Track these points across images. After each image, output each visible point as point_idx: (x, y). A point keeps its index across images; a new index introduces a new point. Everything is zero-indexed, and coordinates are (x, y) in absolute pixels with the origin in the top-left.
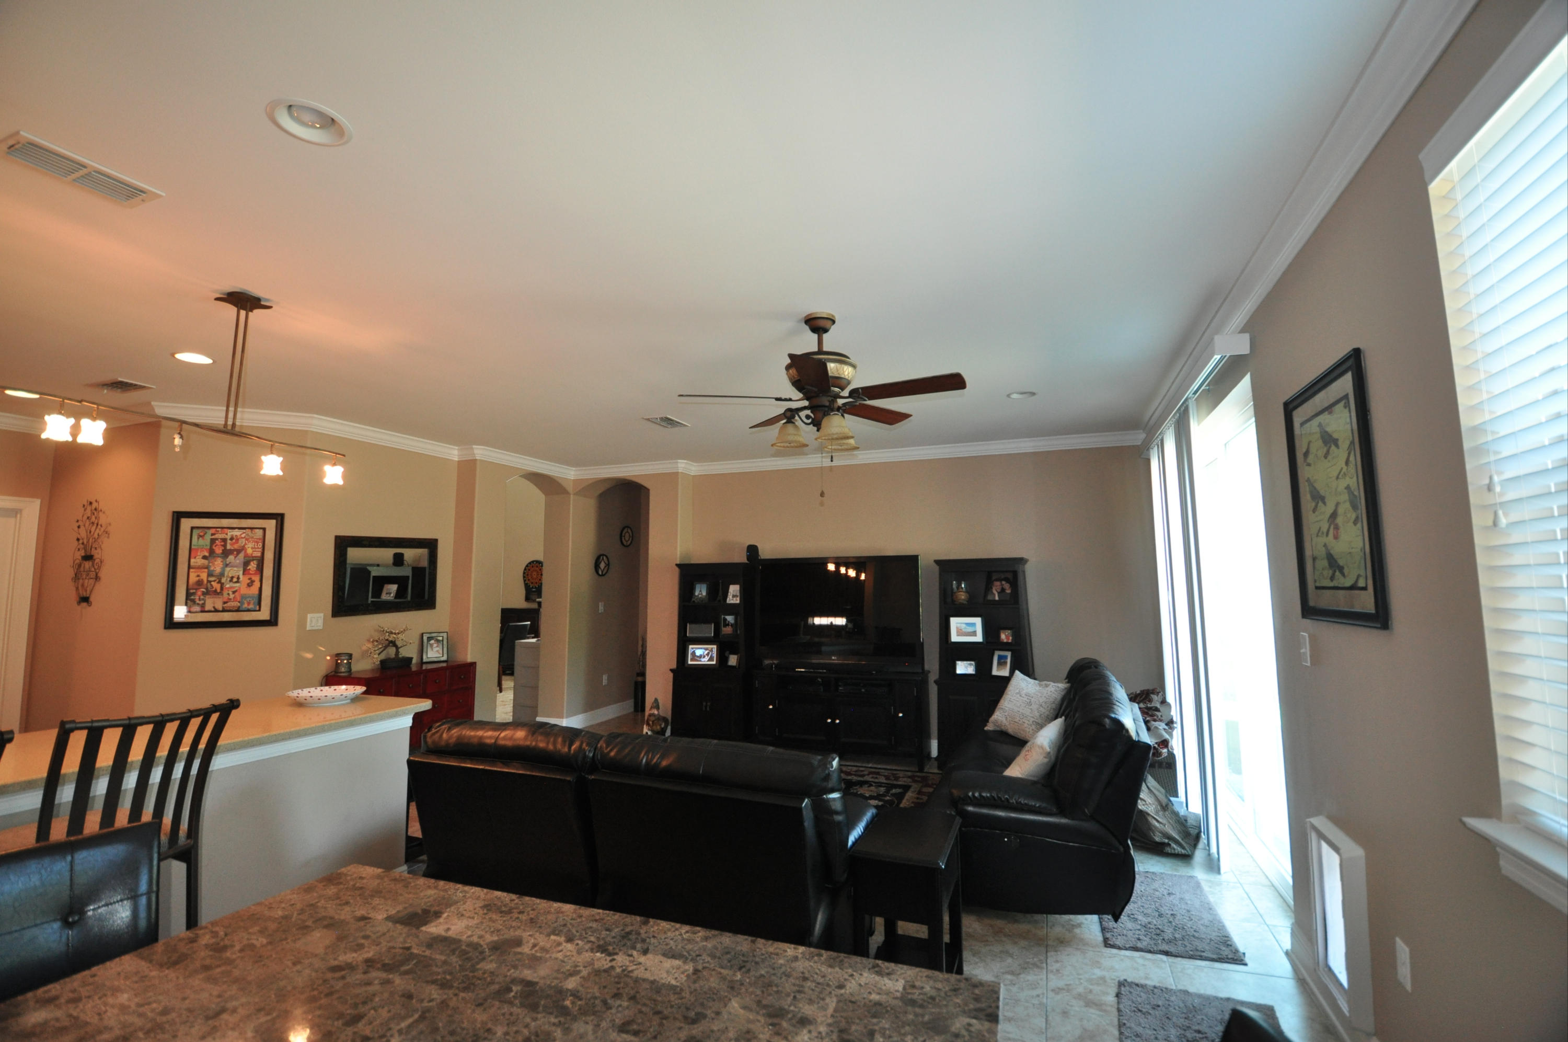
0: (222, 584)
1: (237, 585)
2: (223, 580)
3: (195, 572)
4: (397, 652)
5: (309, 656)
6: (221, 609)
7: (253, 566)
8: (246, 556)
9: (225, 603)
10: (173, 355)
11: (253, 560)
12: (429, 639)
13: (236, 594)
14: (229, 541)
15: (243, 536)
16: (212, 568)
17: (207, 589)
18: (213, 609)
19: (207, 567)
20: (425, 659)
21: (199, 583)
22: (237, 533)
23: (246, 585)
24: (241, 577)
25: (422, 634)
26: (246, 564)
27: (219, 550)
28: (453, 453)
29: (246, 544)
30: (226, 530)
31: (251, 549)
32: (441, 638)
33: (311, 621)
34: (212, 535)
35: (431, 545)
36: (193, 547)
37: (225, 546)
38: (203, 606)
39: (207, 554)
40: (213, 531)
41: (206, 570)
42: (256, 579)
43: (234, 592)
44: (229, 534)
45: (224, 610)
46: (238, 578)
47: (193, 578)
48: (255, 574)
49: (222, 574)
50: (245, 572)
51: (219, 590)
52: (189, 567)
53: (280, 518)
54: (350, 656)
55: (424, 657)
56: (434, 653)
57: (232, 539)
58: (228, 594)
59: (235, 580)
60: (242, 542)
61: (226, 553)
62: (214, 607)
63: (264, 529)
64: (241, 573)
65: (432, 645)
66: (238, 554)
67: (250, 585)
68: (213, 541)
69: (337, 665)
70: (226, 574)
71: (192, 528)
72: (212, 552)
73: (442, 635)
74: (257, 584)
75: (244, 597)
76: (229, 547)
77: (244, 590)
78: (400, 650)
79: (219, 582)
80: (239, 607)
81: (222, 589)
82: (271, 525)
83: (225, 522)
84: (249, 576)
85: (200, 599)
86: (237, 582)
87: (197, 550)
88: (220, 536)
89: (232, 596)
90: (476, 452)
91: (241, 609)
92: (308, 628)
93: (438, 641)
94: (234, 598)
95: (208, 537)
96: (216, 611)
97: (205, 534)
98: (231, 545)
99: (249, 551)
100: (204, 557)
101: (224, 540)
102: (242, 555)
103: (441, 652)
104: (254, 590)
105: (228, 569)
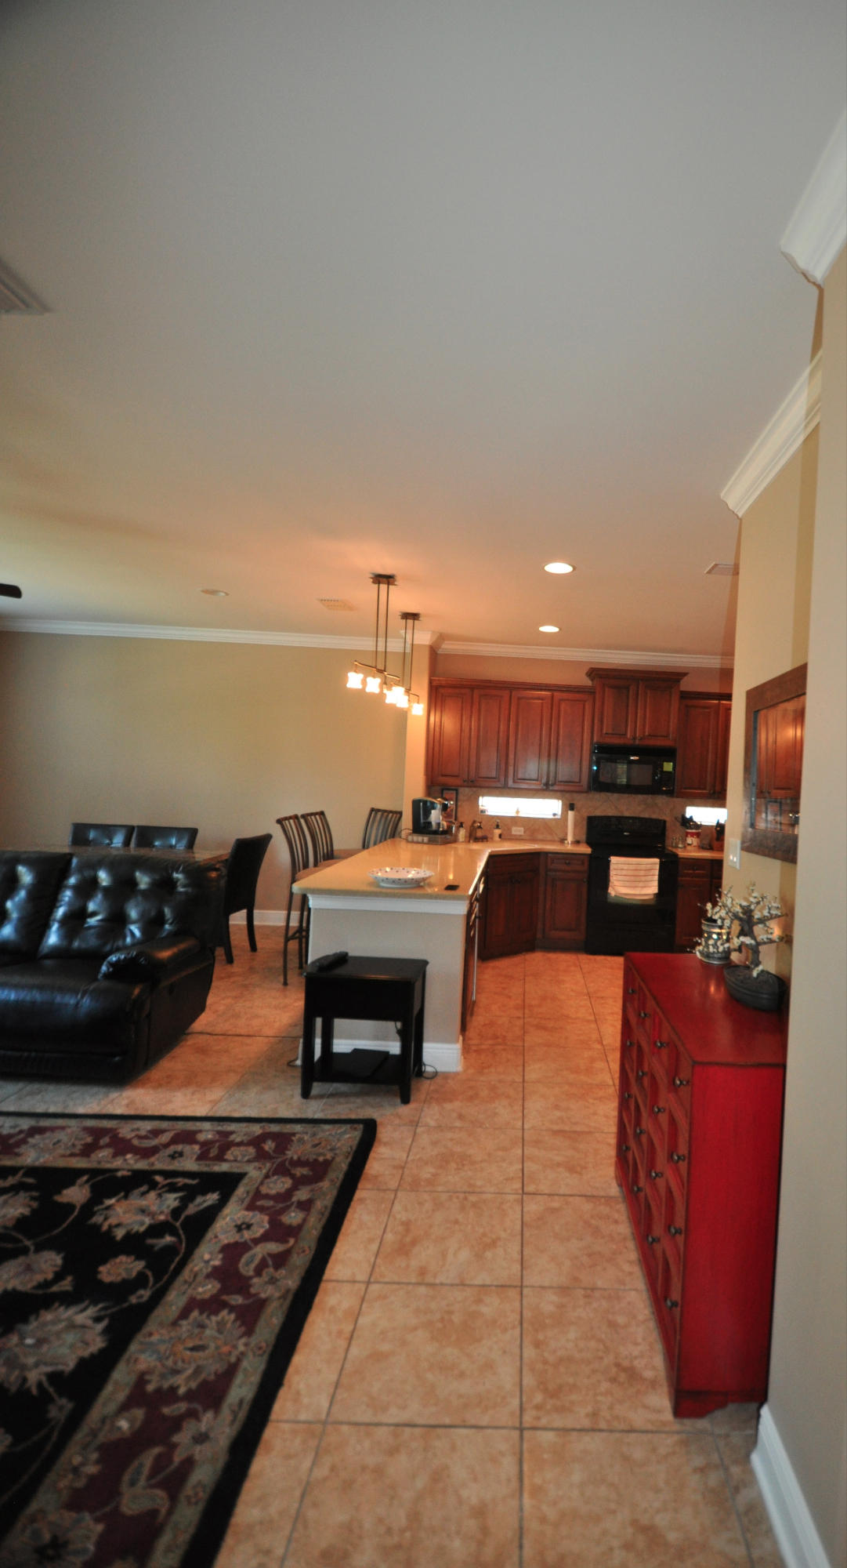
33: (732, 852)
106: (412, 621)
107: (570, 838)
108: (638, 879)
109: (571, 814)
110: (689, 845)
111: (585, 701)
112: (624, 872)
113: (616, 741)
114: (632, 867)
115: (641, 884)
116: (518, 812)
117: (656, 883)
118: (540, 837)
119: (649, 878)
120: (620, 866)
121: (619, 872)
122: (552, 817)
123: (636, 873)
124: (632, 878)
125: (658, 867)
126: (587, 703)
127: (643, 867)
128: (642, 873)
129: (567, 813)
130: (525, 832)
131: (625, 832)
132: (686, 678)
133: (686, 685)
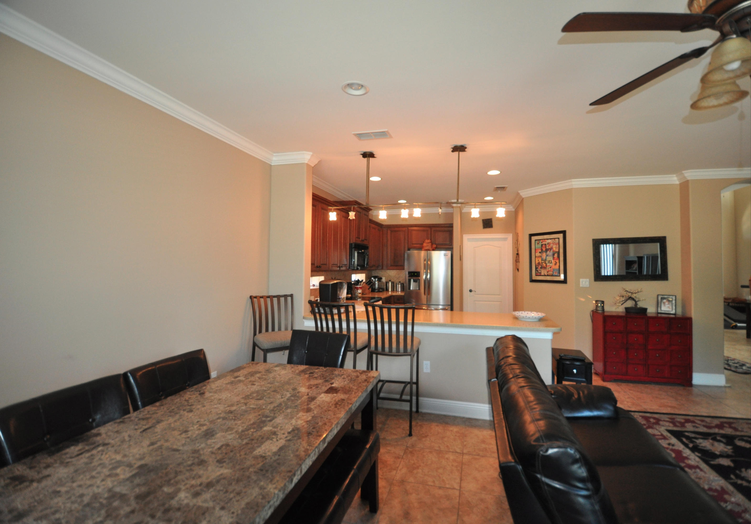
0: (546, 264)
1: (551, 264)
2: (547, 262)
3: (537, 259)
4: (636, 304)
5: (582, 299)
6: (546, 275)
7: (556, 256)
8: (553, 251)
9: (548, 272)
10: (487, 173)
11: (556, 253)
12: (662, 299)
13: (551, 268)
14: (547, 245)
15: (552, 242)
16: (542, 257)
17: (541, 266)
18: (544, 275)
19: (541, 257)
20: (659, 311)
21: (539, 263)
22: (549, 241)
23: (554, 265)
24: (552, 261)
25: (658, 295)
26: (554, 255)
27: (544, 249)
28: (674, 180)
29: (553, 246)
30: (546, 240)
31: (555, 248)
32: (671, 299)
33: (582, 282)
34: (542, 242)
35: (662, 241)
36: (536, 248)
37: (546, 247)
38: (541, 273)
39: (540, 251)
40: (541, 241)
41: (541, 258)
42: (558, 261)
43: (550, 267)
44: (547, 242)
45: (548, 275)
46: (551, 261)
47: (537, 262)
48: (557, 259)
49: (546, 260)
50: (554, 258)
51: (545, 267)
52: (536, 257)
53: (564, 232)
54: (603, 302)
55: (659, 309)
56: (666, 308)
57: (548, 244)
58: (549, 268)
59: (550, 262)
60: (551, 245)
61: (547, 250)
62: (544, 274)
63: (559, 238)
64: (552, 259)
65: (664, 303)
66: (551, 250)
67: (556, 264)
68: (542, 245)
69: (597, 306)
70: (547, 259)
71: (536, 240)
72: (542, 250)
73: (671, 297)
74: (558, 264)
75: (554, 270)
76: (547, 247)
77: (554, 267)
78: (638, 303)
79: (545, 263)
80: (552, 274)
81: (546, 266)
82: (561, 236)
83: (546, 237)
84: (555, 260)
85: (540, 270)
86: (551, 263)
87: (537, 249)
88: (544, 243)
89: (550, 269)
90: (686, 175)
91: (553, 275)
92: (581, 286)
93: (669, 301)
94: (551, 270)
95: (540, 244)
96: (545, 275)
97: (539, 242)
98: (548, 246)
99: (554, 249)
100: (540, 253)
101: (545, 245)
102: (552, 251)
103: (671, 307)
104: (557, 267)
105: (548, 257)
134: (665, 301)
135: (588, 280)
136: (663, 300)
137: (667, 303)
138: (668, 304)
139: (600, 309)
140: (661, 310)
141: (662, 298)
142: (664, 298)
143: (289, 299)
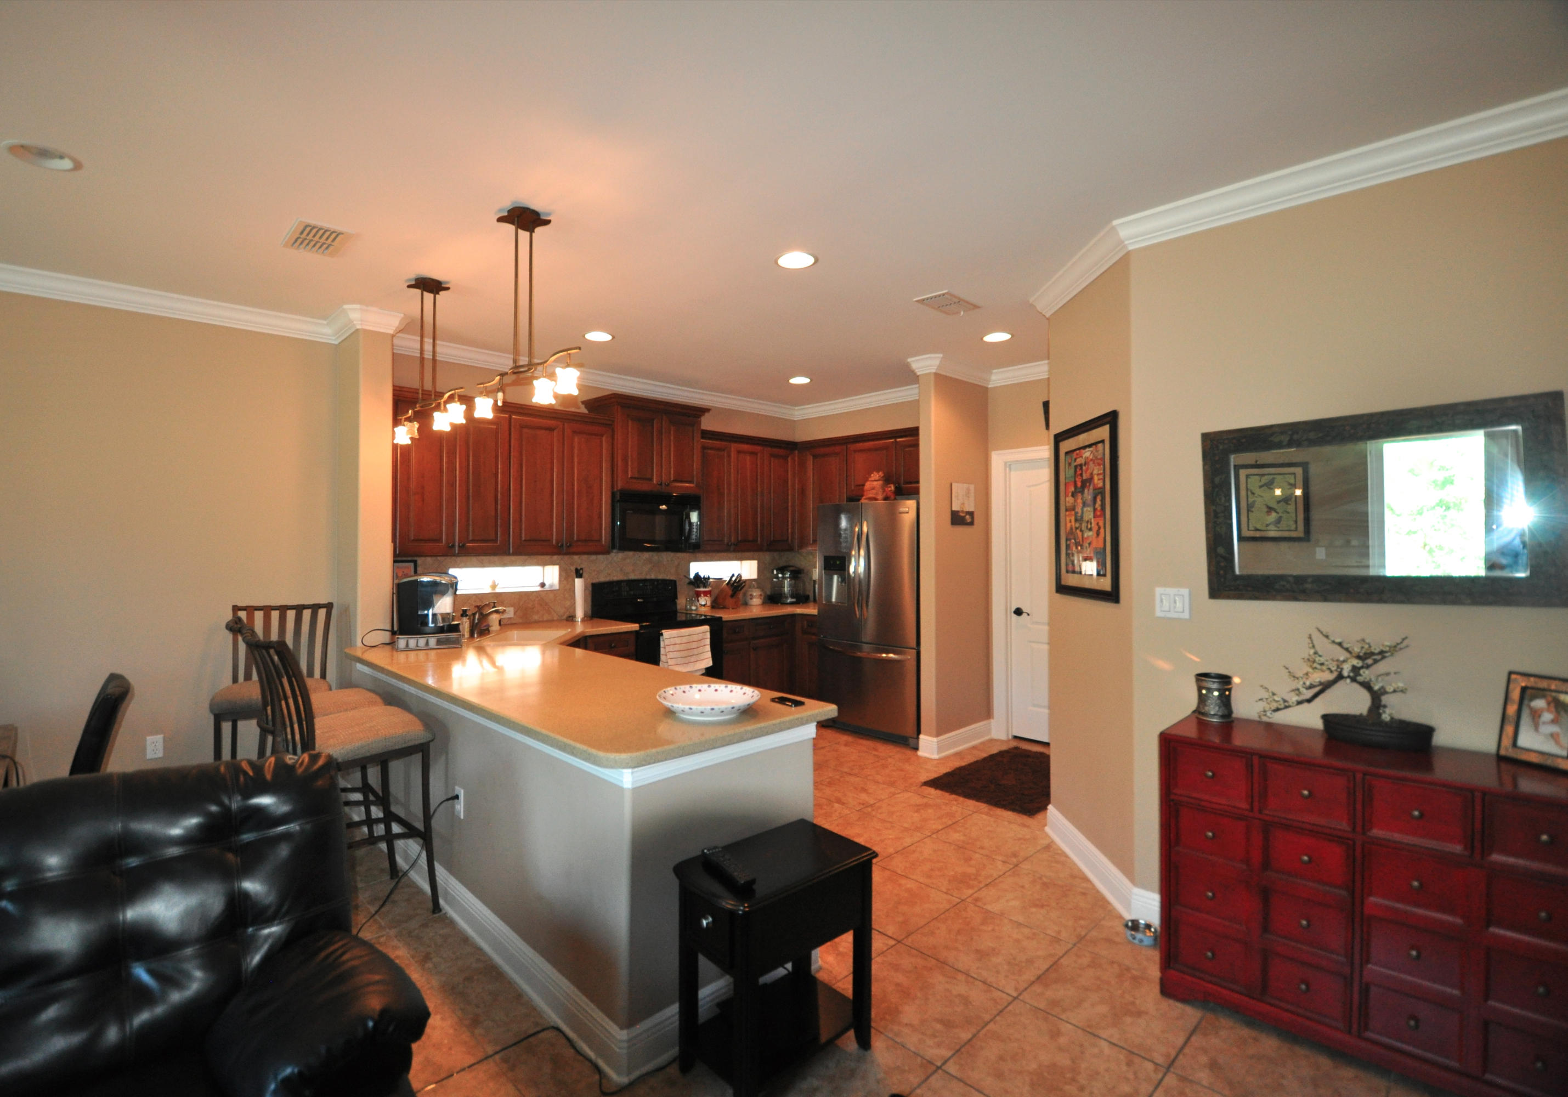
1: (1090, 533)
3: (1069, 516)
4: (1379, 704)
5: (1164, 665)
8: (1094, 488)
11: (1098, 493)
12: (1528, 692)
15: (1091, 457)
17: (1075, 539)
21: (1071, 531)
22: (1087, 454)
23: (1096, 535)
24: (1093, 521)
25: (1510, 673)
27: (1079, 483)
29: (1093, 470)
30: (1082, 452)
33: (1165, 599)
34: (1076, 460)
36: (1067, 481)
37: (1082, 475)
38: (1074, 563)
40: (1075, 455)
42: (1102, 523)
43: (1090, 545)
44: (1084, 456)
46: (1091, 523)
52: (1066, 510)
53: (1113, 419)
54: (1225, 680)
55: (1509, 740)
56: (1539, 738)
57: (1085, 464)
59: (1089, 526)
60: (1091, 467)
63: (1100, 441)
64: (1092, 515)
65: (1536, 715)
66: (1090, 485)
67: (1098, 533)
69: (1204, 696)
70: (1084, 517)
71: (1066, 454)
74: (1102, 532)
75: (1095, 552)
77: (1095, 543)
78: (1385, 699)
82: (1107, 432)
83: (1081, 439)
84: (1098, 520)
85: (1072, 555)
86: (1090, 529)
88: (1078, 461)
92: (1158, 613)
93: (1560, 706)
95: (1073, 464)
97: (1072, 460)
98: (1086, 472)
99: (1096, 480)
100: (1072, 495)
102: (1091, 488)
104: (1100, 542)
105: (1085, 510)
106: (432, 295)
107: (580, 614)
108: (690, 653)
109: (579, 583)
110: (701, 605)
111: (602, 435)
112: (677, 647)
113: (643, 487)
114: (684, 640)
115: (693, 659)
116: (494, 586)
117: (709, 654)
118: (536, 617)
119: (701, 650)
120: (673, 641)
121: (671, 648)
122: (539, 589)
123: (689, 646)
124: (685, 653)
125: (708, 635)
126: (604, 438)
127: (696, 638)
128: (694, 645)
129: (574, 581)
130: (515, 614)
131: (639, 598)
132: (707, 414)
133: (707, 423)
134: (1539, 703)
135: (1185, 592)
136: (1533, 698)
137: (1547, 716)
138: (1554, 722)
139: (1213, 708)
140: (1514, 744)
141: (1524, 690)
142: (1539, 693)
143: (322, 613)
